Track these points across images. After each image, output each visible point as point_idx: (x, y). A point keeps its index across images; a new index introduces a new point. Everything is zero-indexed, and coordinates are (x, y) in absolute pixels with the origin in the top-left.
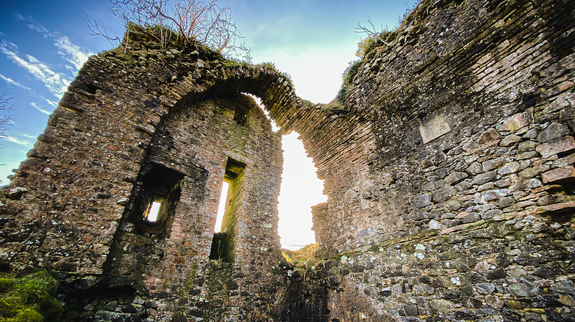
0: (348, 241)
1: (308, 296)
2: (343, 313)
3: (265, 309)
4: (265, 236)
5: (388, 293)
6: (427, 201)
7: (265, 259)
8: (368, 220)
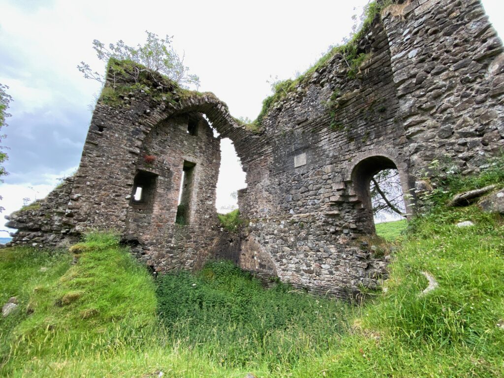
0: (255, 214)
1: (231, 241)
2: (247, 251)
3: (207, 249)
4: (207, 209)
5: (267, 243)
6: (291, 199)
7: (207, 222)
8: (265, 204)
